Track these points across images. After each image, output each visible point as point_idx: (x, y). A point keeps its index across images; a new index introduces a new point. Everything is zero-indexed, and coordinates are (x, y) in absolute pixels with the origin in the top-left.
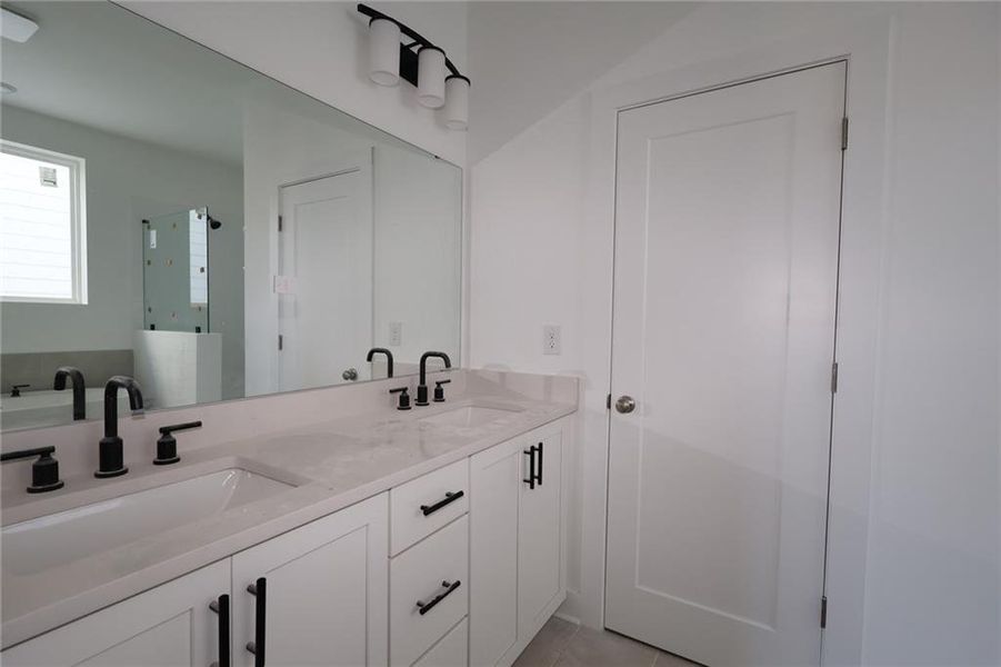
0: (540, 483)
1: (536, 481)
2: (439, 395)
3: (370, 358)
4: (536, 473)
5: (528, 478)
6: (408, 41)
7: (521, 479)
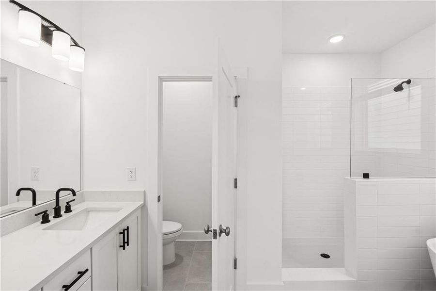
0: (128, 245)
1: (126, 244)
2: (68, 209)
3: (18, 194)
4: (126, 241)
5: (122, 245)
6: (46, 24)
7: (118, 245)
